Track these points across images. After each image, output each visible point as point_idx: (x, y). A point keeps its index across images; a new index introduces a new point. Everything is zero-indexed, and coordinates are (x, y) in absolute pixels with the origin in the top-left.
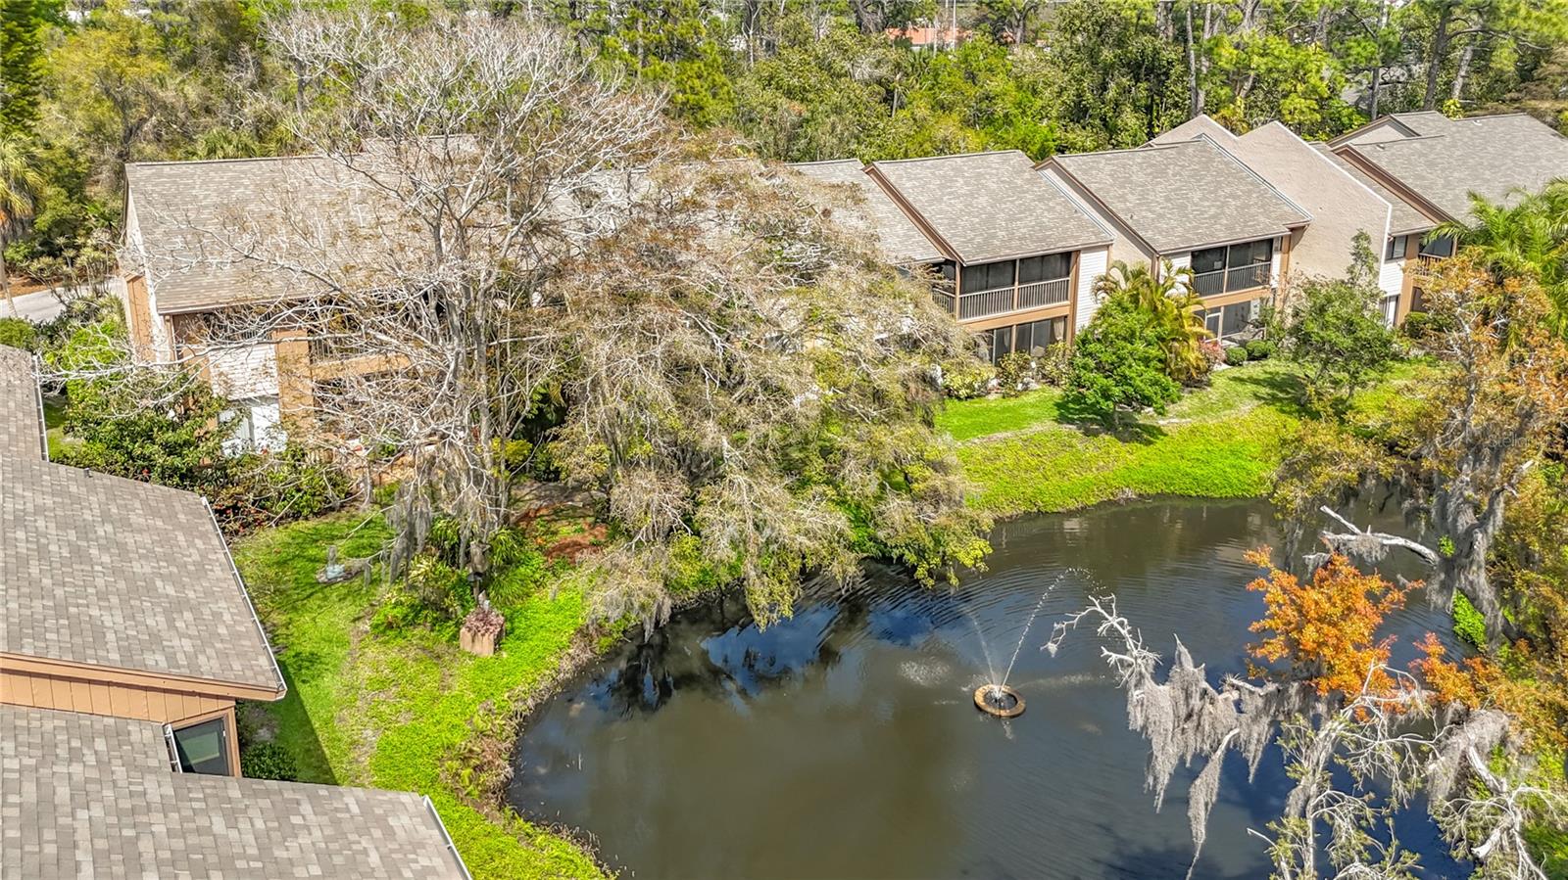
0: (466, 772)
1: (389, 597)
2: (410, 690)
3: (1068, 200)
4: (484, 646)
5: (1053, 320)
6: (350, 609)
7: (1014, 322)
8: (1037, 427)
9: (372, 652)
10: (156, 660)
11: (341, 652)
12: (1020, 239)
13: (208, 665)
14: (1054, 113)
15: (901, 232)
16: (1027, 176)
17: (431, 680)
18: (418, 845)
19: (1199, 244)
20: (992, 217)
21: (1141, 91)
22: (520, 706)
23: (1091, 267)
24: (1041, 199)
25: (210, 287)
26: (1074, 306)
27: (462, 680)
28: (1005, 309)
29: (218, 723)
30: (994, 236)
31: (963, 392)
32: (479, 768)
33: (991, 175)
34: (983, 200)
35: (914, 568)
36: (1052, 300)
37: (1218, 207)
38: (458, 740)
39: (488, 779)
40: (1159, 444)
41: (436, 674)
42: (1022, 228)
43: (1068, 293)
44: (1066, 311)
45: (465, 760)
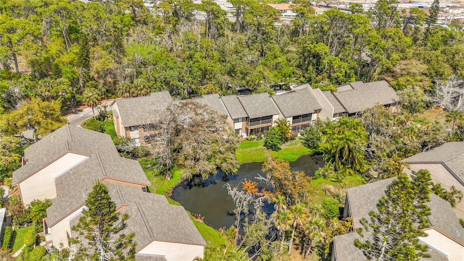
0: (167, 194)
1: (156, 171)
2: (160, 184)
3: (274, 104)
4: (169, 179)
5: (268, 126)
6: (151, 172)
7: (260, 127)
8: (260, 147)
9: (155, 178)
10: (140, 182)
11: (151, 178)
12: (262, 113)
13: (144, 183)
14: (294, 66)
15: (241, 111)
16: (267, 98)
17: (162, 182)
18: (164, 199)
19: (294, 115)
20: (258, 108)
21: (314, 61)
22: (173, 187)
23: (275, 118)
24: (269, 104)
25: (130, 122)
26: (272, 124)
27: (166, 183)
28: (258, 124)
29: (145, 188)
30: (257, 113)
31: (249, 139)
32: (168, 194)
33: (260, 99)
34: (257, 104)
35: (226, 173)
36: (268, 123)
37: (302, 106)
38: (166, 191)
39: (169, 195)
40: (279, 151)
41: (163, 182)
42: (263, 111)
43: (271, 122)
44: (271, 125)
45: (167, 193)
